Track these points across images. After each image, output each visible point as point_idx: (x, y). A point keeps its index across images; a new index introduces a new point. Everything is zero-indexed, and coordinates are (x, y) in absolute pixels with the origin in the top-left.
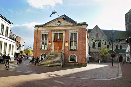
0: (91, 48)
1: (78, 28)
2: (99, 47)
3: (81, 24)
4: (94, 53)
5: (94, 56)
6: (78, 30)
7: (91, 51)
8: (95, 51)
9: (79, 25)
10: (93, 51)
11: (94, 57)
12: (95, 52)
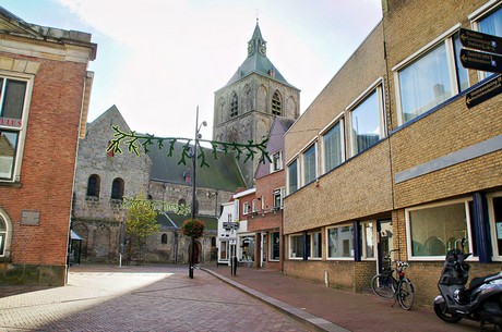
0: (78, 202)
1: (39, 56)
2: (113, 197)
3: (59, 35)
4: (91, 222)
5: (91, 235)
6: (33, 67)
7: (79, 214)
8: (96, 215)
9: (45, 37)
10: (86, 215)
11: (90, 240)
12: (97, 221)
